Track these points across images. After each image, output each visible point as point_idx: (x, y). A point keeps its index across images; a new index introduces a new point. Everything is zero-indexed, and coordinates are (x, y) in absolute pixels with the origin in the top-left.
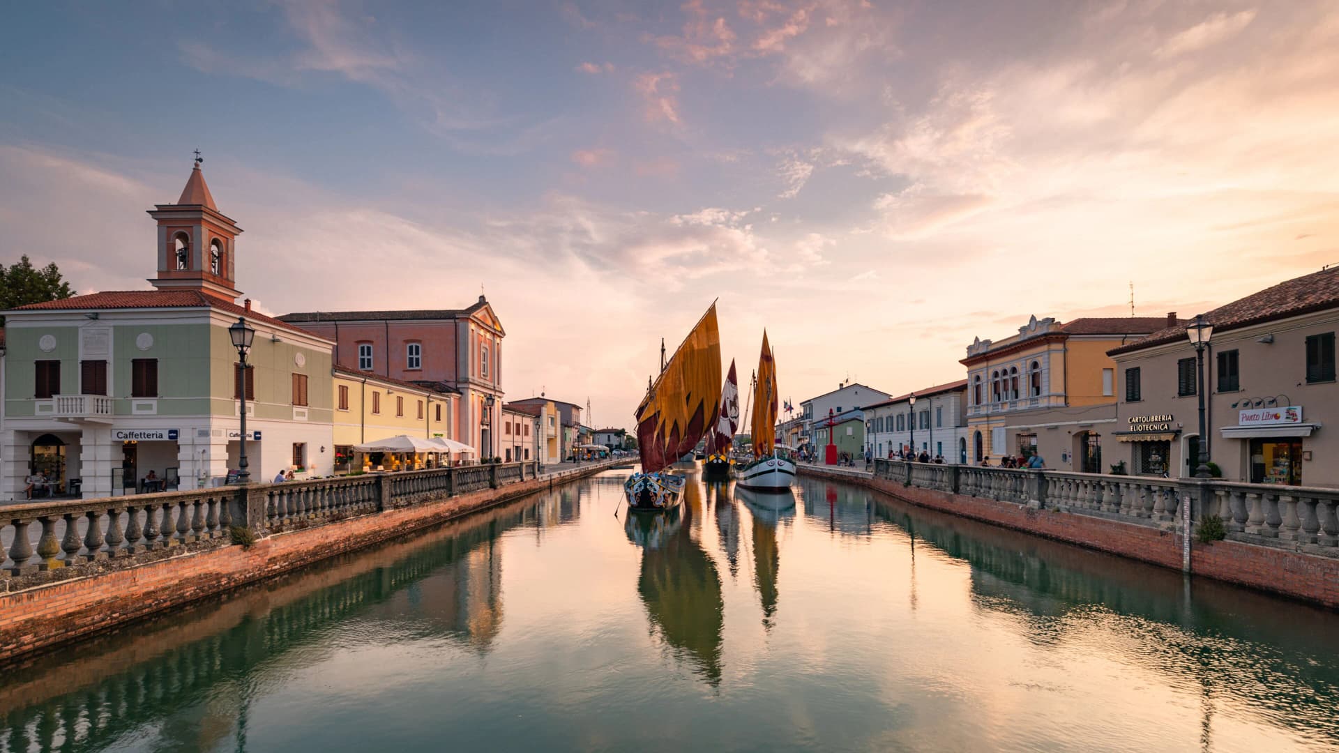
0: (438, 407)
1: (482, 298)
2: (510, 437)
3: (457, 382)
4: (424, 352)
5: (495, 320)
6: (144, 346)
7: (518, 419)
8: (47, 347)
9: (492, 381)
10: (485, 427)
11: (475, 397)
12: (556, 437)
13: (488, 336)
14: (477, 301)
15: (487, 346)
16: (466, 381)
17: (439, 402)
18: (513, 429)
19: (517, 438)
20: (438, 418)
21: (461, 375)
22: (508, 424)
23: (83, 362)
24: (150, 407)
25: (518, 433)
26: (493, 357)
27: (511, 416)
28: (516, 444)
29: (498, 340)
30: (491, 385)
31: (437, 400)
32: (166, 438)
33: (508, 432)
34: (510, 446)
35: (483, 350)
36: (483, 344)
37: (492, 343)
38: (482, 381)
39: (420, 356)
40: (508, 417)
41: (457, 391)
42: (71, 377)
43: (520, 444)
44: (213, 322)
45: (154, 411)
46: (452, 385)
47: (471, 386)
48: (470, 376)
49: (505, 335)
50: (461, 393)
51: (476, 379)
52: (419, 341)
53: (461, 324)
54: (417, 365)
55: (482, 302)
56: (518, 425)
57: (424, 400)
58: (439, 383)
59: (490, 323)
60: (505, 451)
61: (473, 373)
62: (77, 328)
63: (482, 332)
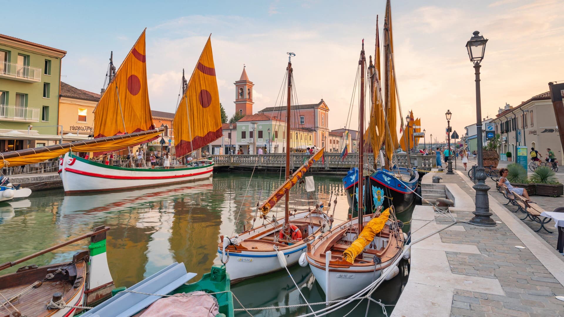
0: (310, 136)
1: (322, 100)
2: (331, 145)
3: (315, 128)
4: (305, 119)
5: (326, 106)
6: (260, 128)
7: (334, 138)
8: (244, 129)
9: (325, 126)
10: (323, 142)
11: (320, 132)
12: (349, 144)
13: (324, 112)
14: (320, 101)
15: (324, 115)
16: (318, 127)
17: (310, 135)
18: (332, 142)
19: (334, 145)
20: (310, 140)
21: (316, 125)
22: (331, 140)
23: (250, 132)
24: (261, 140)
25: (334, 143)
26: (326, 117)
27: (332, 137)
28: (333, 147)
29: (327, 112)
30: (325, 128)
31: (310, 134)
32: (264, 146)
33: (331, 143)
34: (331, 148)
35: (322, 117)
36: (322, 115)
37: (325, 114)
38: (322, 127)
39: (304, 120)
40: (331, 138)
41: (315, 131)
42: (248, 135)
43: (335, 147)
44: (272, 123)
45: (262, 141)
46: (313, 129)
47: (319, 129)
48: (319, 126)
49: (329, 110)
50: (316, 131)
51: (321, 127)
52: (304, 116)
53: (316, 110)
54: (303, 123)
55: (322, 101)
56: (334, 140)
57: (307, 135)
58: (310, 128)
59: (325, 107)
60: (330, 150)
61: (319, 124)
62: (248, 125)
63: (322, 111)
